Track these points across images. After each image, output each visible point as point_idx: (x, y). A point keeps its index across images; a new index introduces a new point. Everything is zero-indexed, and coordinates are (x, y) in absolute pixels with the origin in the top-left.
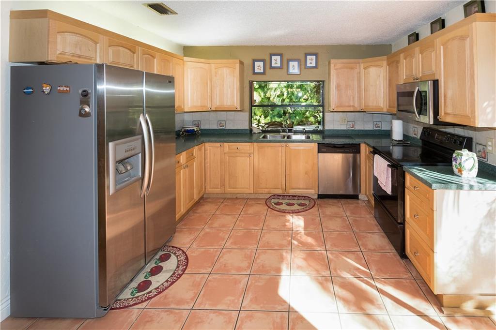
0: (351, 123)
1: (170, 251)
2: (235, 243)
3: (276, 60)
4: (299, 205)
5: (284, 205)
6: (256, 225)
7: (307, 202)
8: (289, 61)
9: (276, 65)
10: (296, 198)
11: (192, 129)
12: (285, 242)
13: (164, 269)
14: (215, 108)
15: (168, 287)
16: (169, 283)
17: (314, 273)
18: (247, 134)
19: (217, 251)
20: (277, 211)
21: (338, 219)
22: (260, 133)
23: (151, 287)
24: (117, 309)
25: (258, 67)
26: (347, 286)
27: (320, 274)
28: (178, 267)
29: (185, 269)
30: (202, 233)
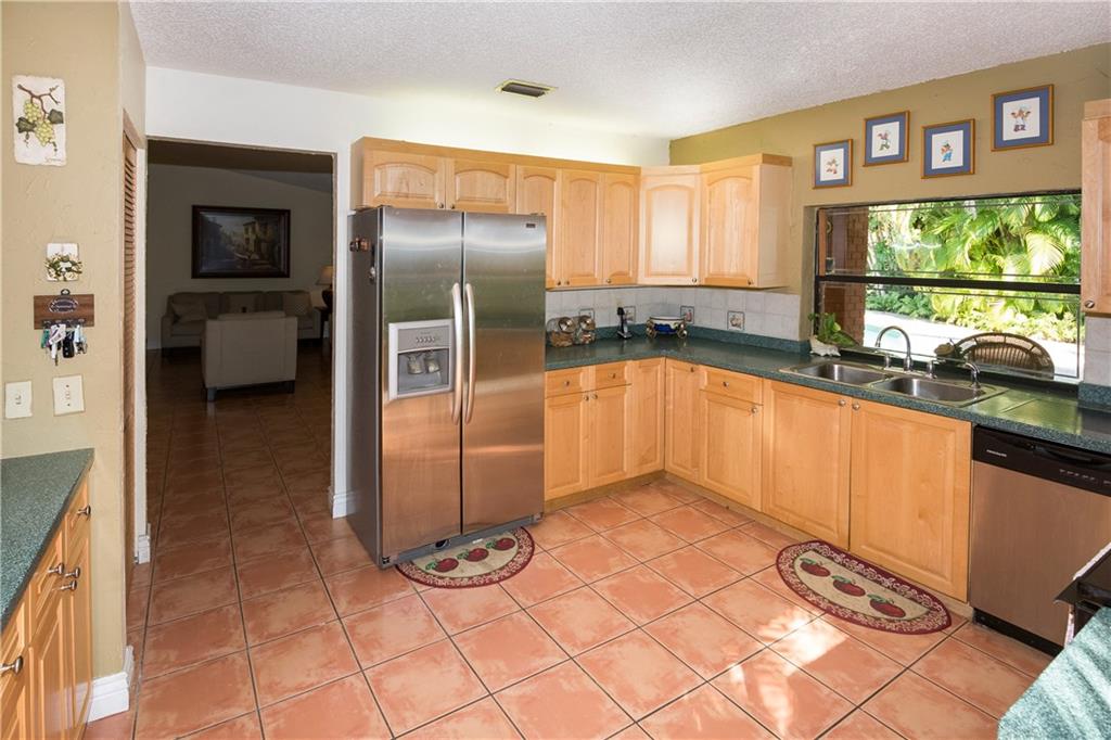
1: (518, 540)
2: (614, 590)
3: (885, 137)
4: (876, 604)
5: (829, 580)
6: (695, 583)
7: (913, 610)
8: (929, 131)
9: (886, 153)
10: (888, 582)
11: (664, 323)
12: (712, 656)
13: (486, 560)
14: (706, 279)
15: (464, 587)
16: (470, 583)
18: (793, 353)
19: (573, 583)
20: (787, 583)
22: (837, 357)
23: (451, 572)
24: (401, 571)
25: (830, 164)
28: (501, 569)
29: (505, 578)
30: (589, 540)
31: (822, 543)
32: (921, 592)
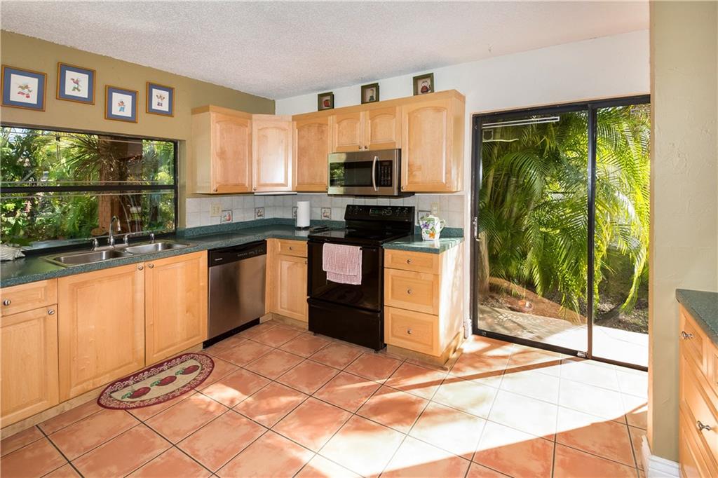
0: (226, 213)
3: (77, 82)
4: (184, 373)
5: (154, 388)
7: (193, 363)
8: (111, 90)
12: (245, 430)
17: (335, 427)
21: (269, 357)
26: (378, 410)
27: (341, 422)
31: (113, 384)
32: (180, 357)
